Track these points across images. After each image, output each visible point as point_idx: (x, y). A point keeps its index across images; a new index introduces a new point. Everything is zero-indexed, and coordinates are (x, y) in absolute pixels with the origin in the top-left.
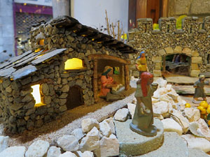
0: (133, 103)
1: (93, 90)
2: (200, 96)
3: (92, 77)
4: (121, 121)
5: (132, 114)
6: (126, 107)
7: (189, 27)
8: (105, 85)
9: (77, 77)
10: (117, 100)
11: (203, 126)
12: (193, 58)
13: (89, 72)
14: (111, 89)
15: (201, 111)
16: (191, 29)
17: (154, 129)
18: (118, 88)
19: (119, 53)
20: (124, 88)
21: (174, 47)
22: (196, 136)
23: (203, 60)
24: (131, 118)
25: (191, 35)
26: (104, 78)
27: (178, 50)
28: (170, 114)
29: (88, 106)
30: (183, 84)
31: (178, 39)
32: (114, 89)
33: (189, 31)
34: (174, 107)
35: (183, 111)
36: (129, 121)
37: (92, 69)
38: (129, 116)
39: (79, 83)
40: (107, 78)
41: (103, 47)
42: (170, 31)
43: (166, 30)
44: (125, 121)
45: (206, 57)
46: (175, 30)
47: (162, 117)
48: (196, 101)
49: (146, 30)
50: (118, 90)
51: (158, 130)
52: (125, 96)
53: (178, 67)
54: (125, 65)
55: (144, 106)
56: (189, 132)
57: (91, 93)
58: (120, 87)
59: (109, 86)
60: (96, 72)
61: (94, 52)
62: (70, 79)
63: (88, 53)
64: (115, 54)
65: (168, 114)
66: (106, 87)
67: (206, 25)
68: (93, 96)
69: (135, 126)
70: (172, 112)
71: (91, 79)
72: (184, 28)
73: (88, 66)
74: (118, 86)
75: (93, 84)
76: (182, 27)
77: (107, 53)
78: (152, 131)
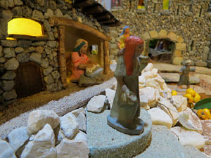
0: (112, 89)
1: (59, 69)
2: (185, 84)
3: (58, 52)
4: (96, 113)
5: (111, 102)
6: (104, 93)
7: (177, 7)
8: (77, 65)
9: (31, 49)
10: (92, 85)
11: (193, 116)
12: (177, 44)
13: (52, 44)
14: (85, 70)
15: (188, 100)
16: (178, 10)
17: (140, 124)
18: (95, 69)
19: (97, 24)
20: (101, 69)
21: (158, 31)
22: (186, 129)
23: (187, 47)
24: (109, 109)
25: (177, 17)
26: (75, 55)
27: (163, 34)
28: (157, 103)
29: (52, 92)
30: (166, 72)
31: (163, 22)
32: (88, 70)
33: (176, 13)
34: (161, 94)
35: (170, 99)
36: (107, 112)
37: (57, 40)
38: (107, 106)
39: (36, 58)
40: (80, 55)
41: (74, 10)
42: (156, 11)
43: (152, 10)
44: (102, 112)
45: (190, 43)
46: (161, 11)
47: (148, 107)
48: (180, 90)
49: (130, 8)
50: (93, 71)
51: (146, 125)
52: (103, 80)
53: (161, 55)
54: (104, 41)
55: (128, 91)
56: (178, 124)
57: (56, 75)
58: (97, 68)
59: (82, 66)
60: (62, 44)
61: (59, 13)
62: (19, 50)
63: (49, 13)
64: (91, 24)
65: (154, 103)
66: (78, 68)
67: (193, 7)
68: (60, 79)
69: (114, 121)
70: (159, 100)
71: (55, 54)
72: (171, 9)
73: (51, 33)
74: (94, 67)
75: (59, 62)
76: (169, 8)
77: (80, 19)
78: (138, 128)
